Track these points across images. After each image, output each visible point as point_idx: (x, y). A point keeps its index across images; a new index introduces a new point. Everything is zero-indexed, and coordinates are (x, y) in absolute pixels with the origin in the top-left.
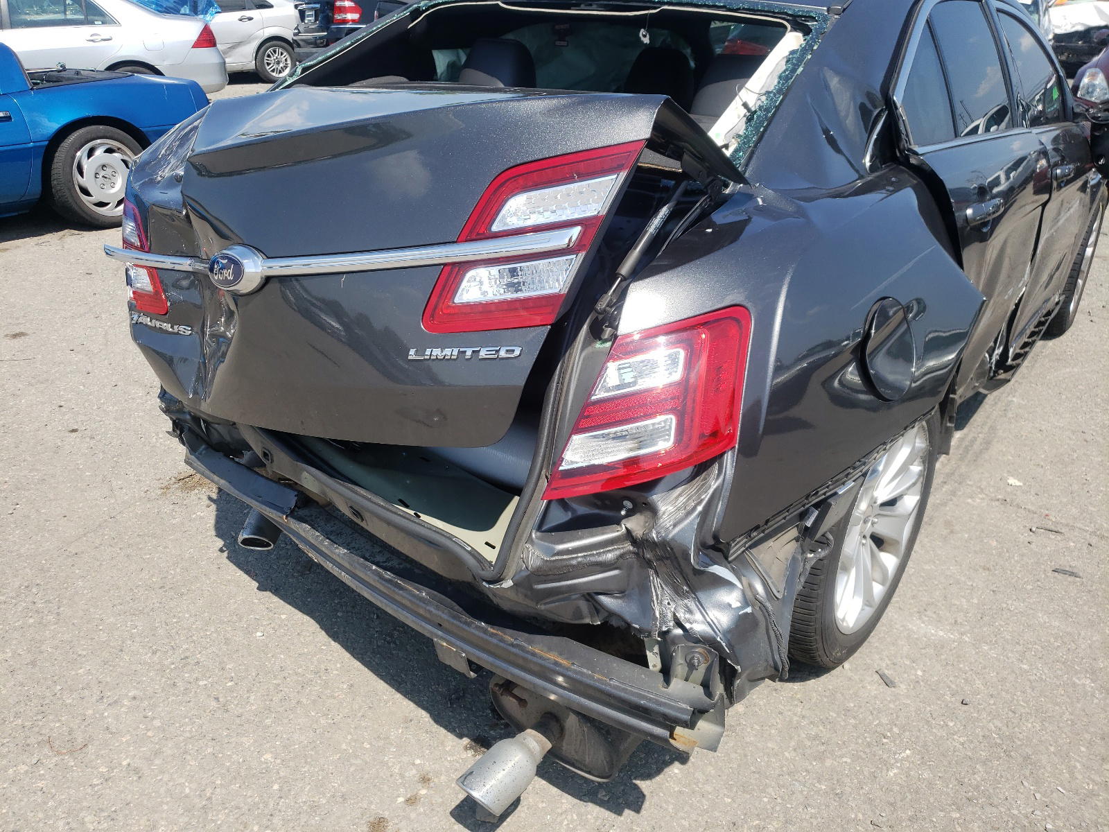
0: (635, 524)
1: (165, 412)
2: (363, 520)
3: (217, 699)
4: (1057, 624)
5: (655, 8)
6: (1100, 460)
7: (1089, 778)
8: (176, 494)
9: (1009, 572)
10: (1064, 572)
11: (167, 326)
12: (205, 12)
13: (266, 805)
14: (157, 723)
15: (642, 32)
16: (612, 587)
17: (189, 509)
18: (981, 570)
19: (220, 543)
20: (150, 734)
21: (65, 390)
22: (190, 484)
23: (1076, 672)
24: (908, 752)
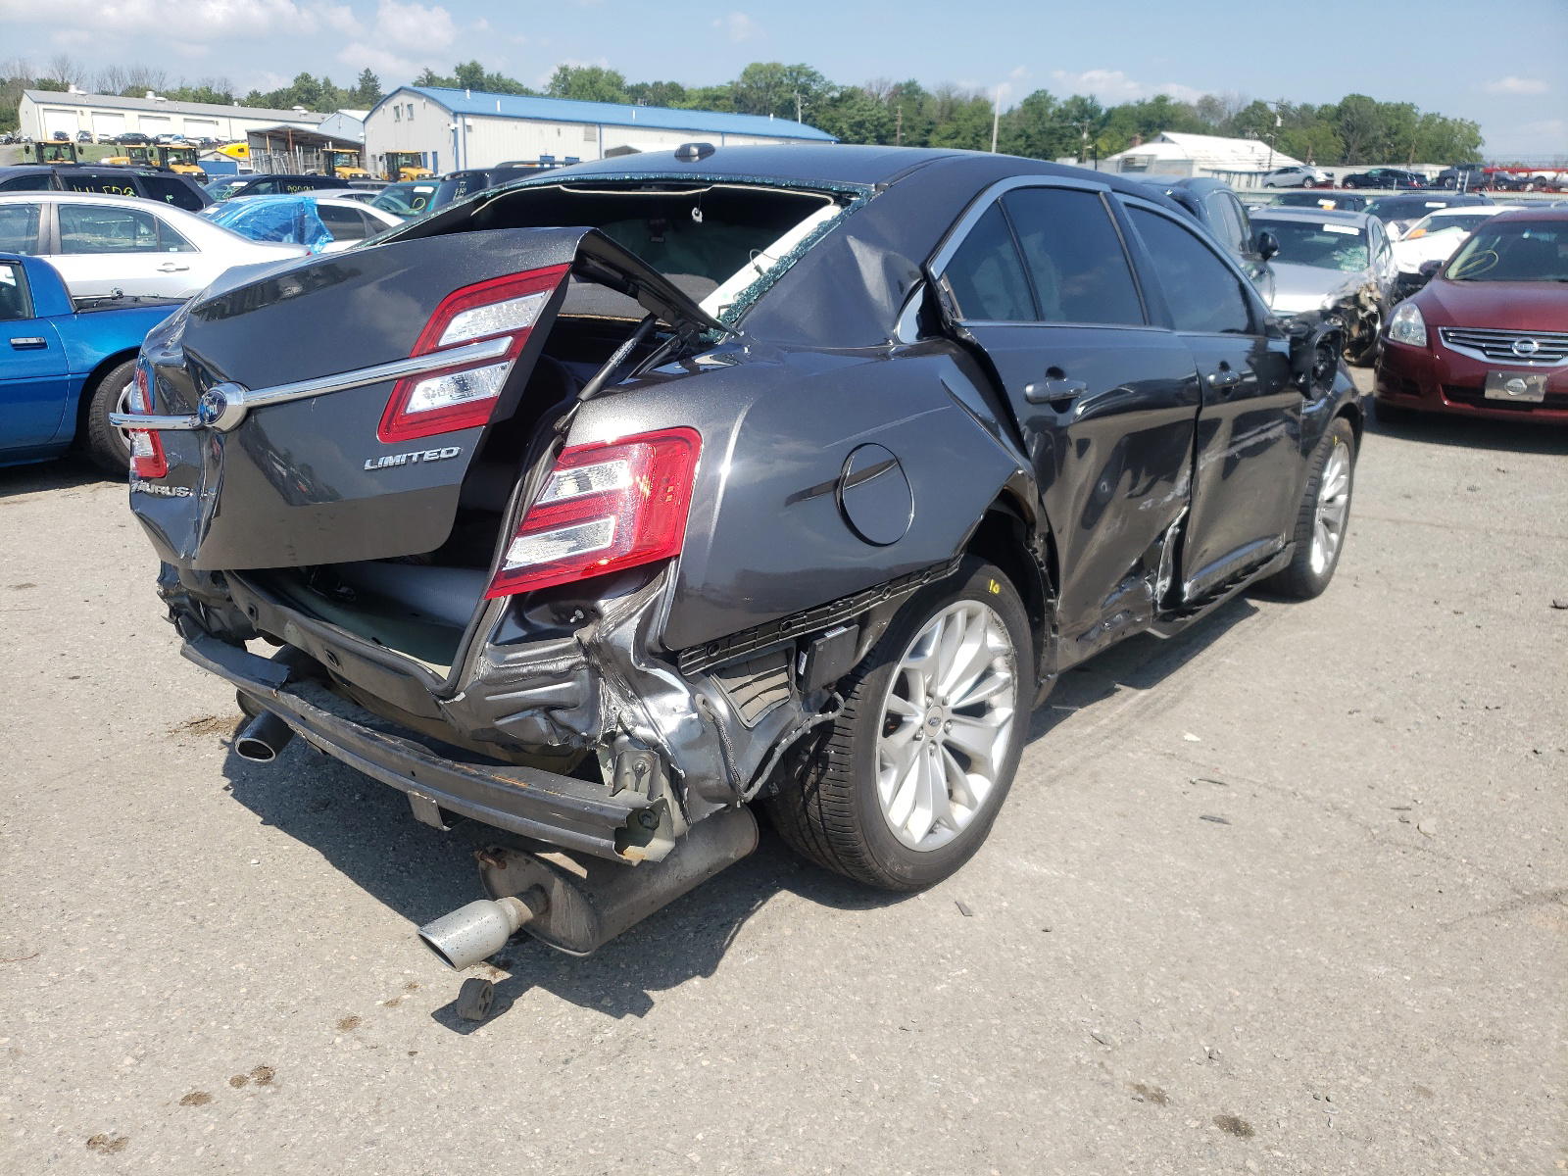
0: (586, 634)
1: (162, 598)
2: (338, 664)
3: (194, 918)
4: (1183, 864)
5: (707, 187)
6: (1303, 718)
7: (1160, 994)
8: (185, 736)
9: (1148, 818)
10: (1213, 819)
11: (165, 490)
12: (313, 241)
13: (229, 1005)
14: (120, 937)
15: (695, 210)
16: (565, 699)
17: (198, 751)
18: (1115, 816)
19: (227, 782)
20: (111, 946)
21: (70, 639)
22: (204, 728)
23: (1186, 905)
24: (965, 971)
